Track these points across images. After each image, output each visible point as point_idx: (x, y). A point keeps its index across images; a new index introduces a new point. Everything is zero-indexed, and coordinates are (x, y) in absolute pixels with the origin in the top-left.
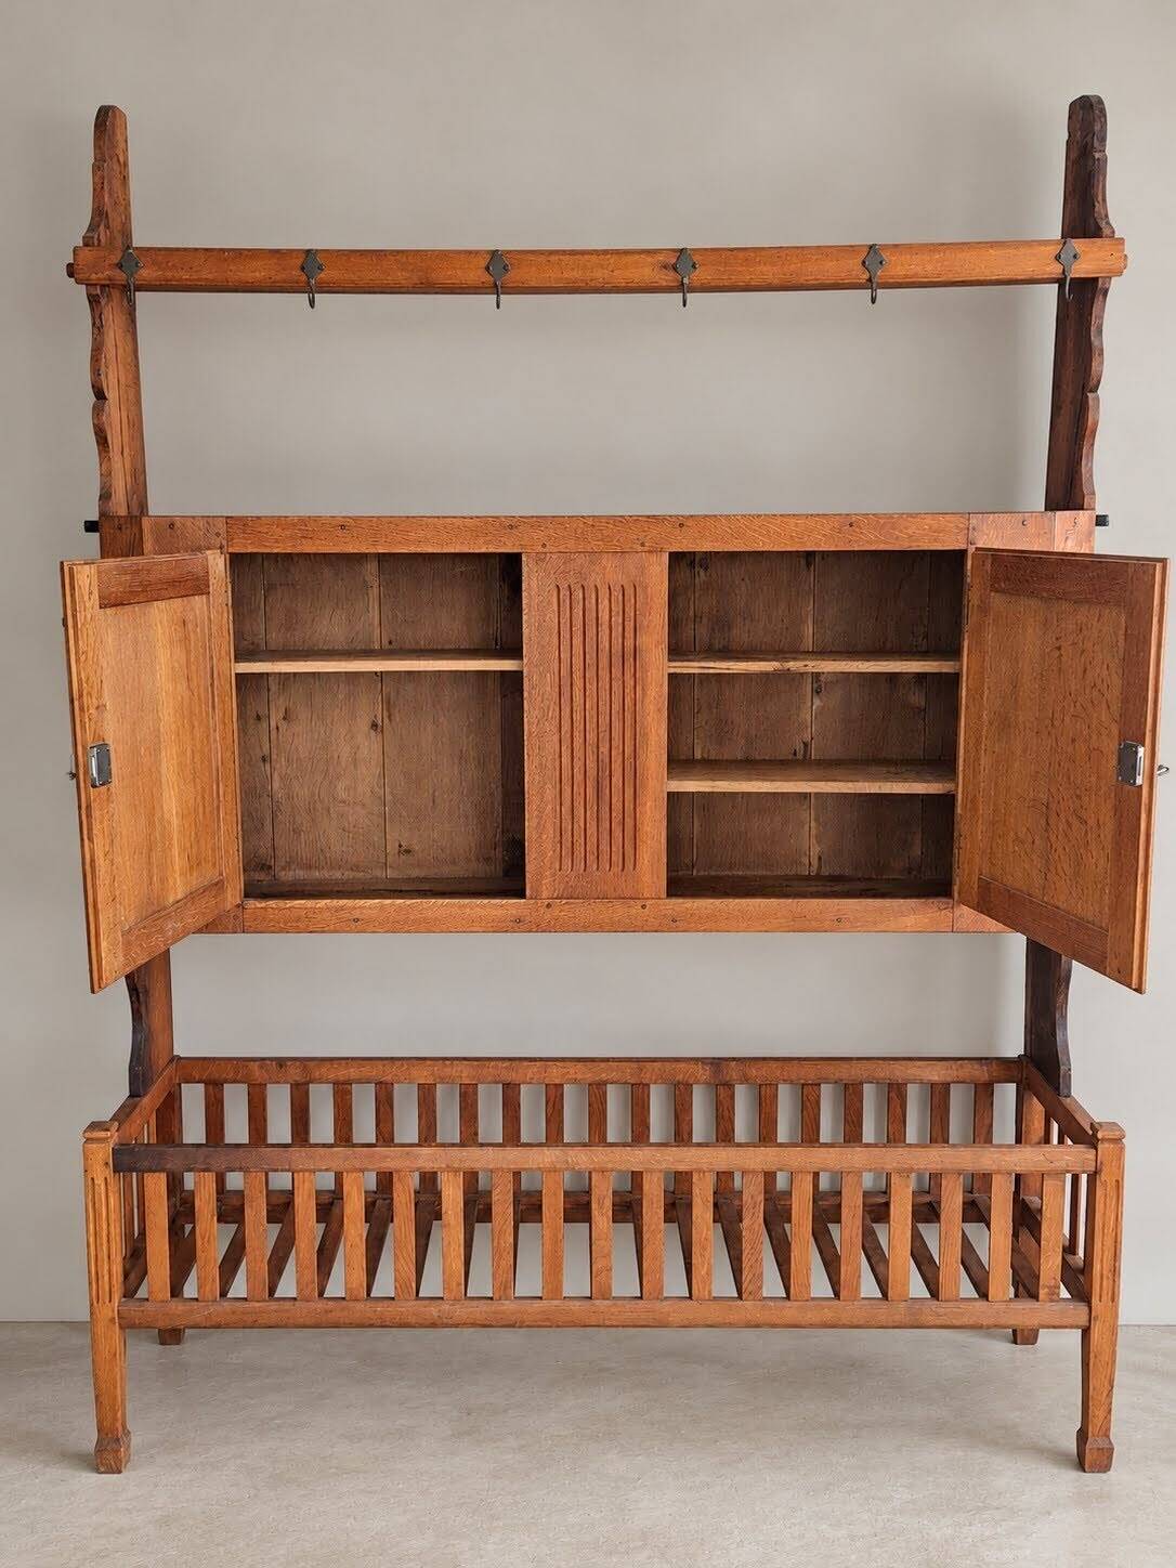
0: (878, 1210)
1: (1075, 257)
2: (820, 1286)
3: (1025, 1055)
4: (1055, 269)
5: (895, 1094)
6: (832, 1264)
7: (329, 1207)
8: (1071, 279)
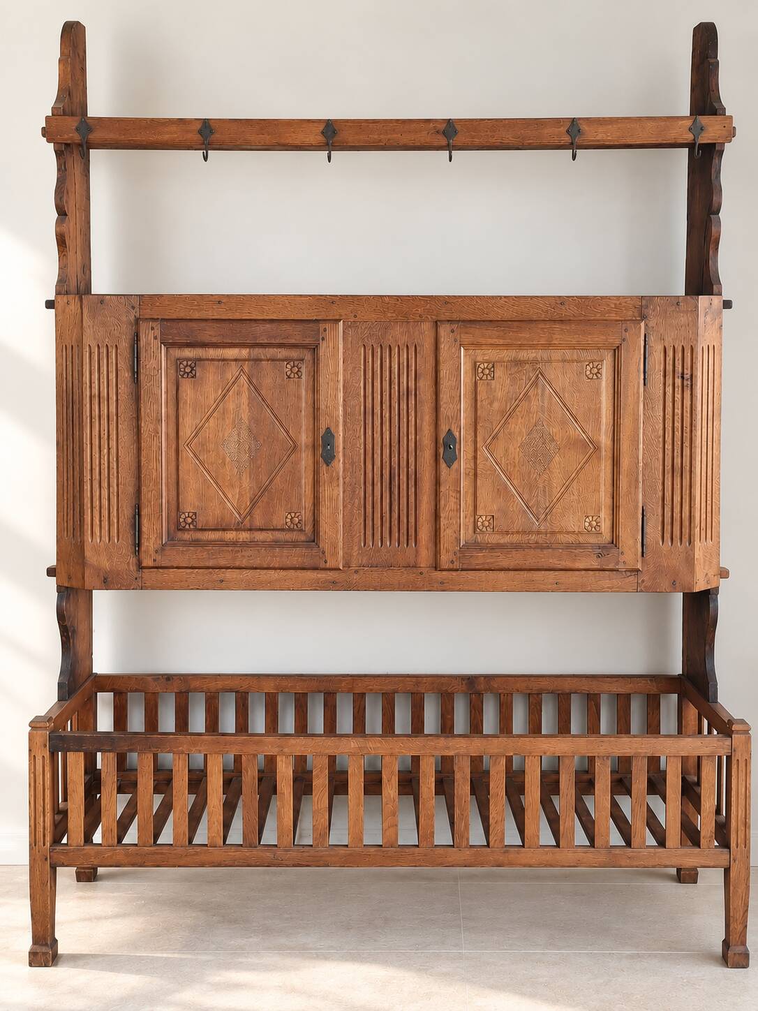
0: (586, 784)
1: (702, 129)
2: (547, 837)
3: (683, 674)
4: (689, 137)
5: (592, 702)
6: (554, 821)
7: (197, 781)
8: (699, 144)
